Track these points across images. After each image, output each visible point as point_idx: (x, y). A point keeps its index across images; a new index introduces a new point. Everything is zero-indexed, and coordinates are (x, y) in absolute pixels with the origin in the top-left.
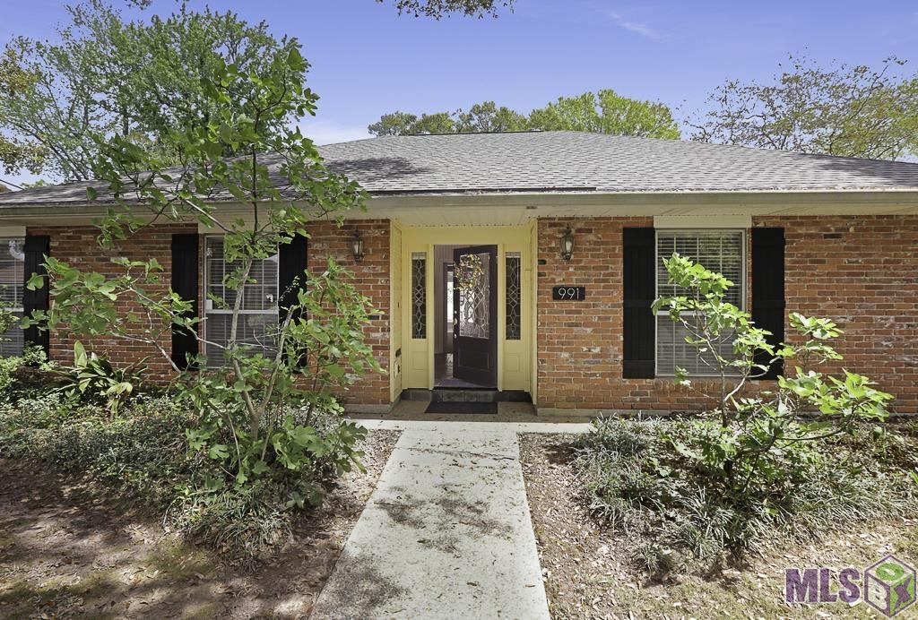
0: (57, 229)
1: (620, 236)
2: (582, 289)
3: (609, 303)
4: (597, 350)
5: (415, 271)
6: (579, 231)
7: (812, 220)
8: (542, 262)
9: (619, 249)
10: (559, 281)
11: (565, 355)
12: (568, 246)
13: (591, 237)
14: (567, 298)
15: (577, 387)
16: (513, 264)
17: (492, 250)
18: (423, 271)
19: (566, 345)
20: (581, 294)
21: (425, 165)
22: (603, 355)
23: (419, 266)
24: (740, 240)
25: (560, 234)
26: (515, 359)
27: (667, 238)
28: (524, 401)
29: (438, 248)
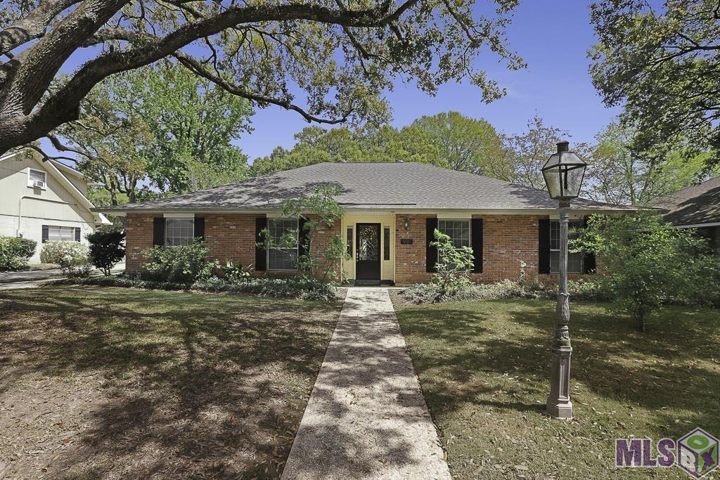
0: (208, 215)
1: (425, 221)
2: (411, 240)
3: (421, 245)
4: (417, 262)
5: (348, 233)
6: (410, 219)
7: (492, 216)
8: (397, 230)
9: (425, 226)
10: (403, 237)
11: (405, 264)
12: (406, 225)
13: (415, 221)
14: (406, 243)
15: (410, 276)
16: (387, 231)
17: (379, 225)
18: (352, 233)
19: (406, 260)
20: (411, 242)
21: (350, 188)
22: (419, 264)
23: (350, 231)
24: (468, 222)
25: (404, 220)
26: (387, 268)
27: (442, 222)
28: (390, 283)
29: (357, 224)
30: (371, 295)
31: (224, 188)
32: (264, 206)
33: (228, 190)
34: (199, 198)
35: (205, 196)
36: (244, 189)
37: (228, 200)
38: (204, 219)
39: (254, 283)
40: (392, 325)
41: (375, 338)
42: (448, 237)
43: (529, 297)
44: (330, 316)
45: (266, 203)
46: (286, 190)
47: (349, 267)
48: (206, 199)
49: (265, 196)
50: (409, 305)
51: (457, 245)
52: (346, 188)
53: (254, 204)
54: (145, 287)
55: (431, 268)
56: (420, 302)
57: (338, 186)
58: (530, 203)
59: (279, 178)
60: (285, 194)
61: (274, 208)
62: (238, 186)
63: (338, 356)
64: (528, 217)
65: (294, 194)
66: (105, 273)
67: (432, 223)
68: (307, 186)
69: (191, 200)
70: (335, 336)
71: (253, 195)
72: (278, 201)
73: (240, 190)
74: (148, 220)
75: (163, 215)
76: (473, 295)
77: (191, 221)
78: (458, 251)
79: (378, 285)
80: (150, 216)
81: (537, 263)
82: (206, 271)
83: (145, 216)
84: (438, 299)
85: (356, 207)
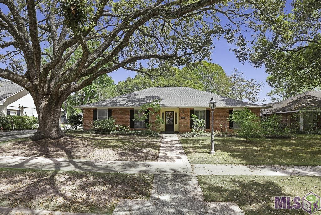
1: (190, 111)
3: (188, 119)
6: (184, 110)
8: (180, 114)
10: (182, 116)
11: (183, 126)
12: (183, 112)
13: (186, 111)
14: (183, 118)
15: (184, 130)
16: (176, 114)
17: (173, 112)
19: (183, 124)
20: (185, 118)
22: (188, 126)
23: (163, 114)
24: (205, 111)
25: (182, 110)
26: (176, 127)
27: (196, 111)
28: (177, 133)
29: (166, 112)
30: (171, 136)
31: (116, 98)
32: (133, 105)
33: (118, 99)
34: (108, 102)
35: (110, 102)
36: (123, 99)
37: (119, 103)
38: (111, 110)
39: (131, 132)
40: (178, 142)
41: (173, 145)
42: (197, 116)
43: (223, 136)
44: (159, 140)
45: (133, 104)
46: (139, 99)
47: (163, 127)
48: (111, 103)
49: (132, 102)
50: (184, 138)
51: (200, 119)
52: (161, 98)
53: (129, 105)
54: (95, 133)
55: (191, 127)
56: (187, 137)
57: (158, 98)
58: (226, 104)
59: (136, 94)
60: (139, 100)
61: (136, 106)
62: (121, 98)
63: (164, 147)
64: (225, 109)
65: (143, 101)
66: (75, 130)
67: (192, 111)
68: (146, 98)
69: (105, 103)
70: (162, 144)
71: (128, 101)
72: (137, 104)
73: (122, 99)
74: (91, 110)
75: (96, 109)
76: (205, 136)
77: (107, 111)
78: (200, 121)
79: (174, 133)
80: (92, 109)
81: (229, 125)
82: (114, 128)
83: (90, 109)
84: (193, 136)
85: (165, 106)
